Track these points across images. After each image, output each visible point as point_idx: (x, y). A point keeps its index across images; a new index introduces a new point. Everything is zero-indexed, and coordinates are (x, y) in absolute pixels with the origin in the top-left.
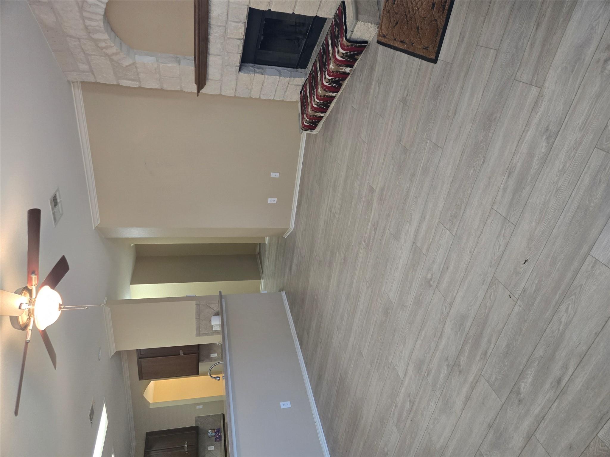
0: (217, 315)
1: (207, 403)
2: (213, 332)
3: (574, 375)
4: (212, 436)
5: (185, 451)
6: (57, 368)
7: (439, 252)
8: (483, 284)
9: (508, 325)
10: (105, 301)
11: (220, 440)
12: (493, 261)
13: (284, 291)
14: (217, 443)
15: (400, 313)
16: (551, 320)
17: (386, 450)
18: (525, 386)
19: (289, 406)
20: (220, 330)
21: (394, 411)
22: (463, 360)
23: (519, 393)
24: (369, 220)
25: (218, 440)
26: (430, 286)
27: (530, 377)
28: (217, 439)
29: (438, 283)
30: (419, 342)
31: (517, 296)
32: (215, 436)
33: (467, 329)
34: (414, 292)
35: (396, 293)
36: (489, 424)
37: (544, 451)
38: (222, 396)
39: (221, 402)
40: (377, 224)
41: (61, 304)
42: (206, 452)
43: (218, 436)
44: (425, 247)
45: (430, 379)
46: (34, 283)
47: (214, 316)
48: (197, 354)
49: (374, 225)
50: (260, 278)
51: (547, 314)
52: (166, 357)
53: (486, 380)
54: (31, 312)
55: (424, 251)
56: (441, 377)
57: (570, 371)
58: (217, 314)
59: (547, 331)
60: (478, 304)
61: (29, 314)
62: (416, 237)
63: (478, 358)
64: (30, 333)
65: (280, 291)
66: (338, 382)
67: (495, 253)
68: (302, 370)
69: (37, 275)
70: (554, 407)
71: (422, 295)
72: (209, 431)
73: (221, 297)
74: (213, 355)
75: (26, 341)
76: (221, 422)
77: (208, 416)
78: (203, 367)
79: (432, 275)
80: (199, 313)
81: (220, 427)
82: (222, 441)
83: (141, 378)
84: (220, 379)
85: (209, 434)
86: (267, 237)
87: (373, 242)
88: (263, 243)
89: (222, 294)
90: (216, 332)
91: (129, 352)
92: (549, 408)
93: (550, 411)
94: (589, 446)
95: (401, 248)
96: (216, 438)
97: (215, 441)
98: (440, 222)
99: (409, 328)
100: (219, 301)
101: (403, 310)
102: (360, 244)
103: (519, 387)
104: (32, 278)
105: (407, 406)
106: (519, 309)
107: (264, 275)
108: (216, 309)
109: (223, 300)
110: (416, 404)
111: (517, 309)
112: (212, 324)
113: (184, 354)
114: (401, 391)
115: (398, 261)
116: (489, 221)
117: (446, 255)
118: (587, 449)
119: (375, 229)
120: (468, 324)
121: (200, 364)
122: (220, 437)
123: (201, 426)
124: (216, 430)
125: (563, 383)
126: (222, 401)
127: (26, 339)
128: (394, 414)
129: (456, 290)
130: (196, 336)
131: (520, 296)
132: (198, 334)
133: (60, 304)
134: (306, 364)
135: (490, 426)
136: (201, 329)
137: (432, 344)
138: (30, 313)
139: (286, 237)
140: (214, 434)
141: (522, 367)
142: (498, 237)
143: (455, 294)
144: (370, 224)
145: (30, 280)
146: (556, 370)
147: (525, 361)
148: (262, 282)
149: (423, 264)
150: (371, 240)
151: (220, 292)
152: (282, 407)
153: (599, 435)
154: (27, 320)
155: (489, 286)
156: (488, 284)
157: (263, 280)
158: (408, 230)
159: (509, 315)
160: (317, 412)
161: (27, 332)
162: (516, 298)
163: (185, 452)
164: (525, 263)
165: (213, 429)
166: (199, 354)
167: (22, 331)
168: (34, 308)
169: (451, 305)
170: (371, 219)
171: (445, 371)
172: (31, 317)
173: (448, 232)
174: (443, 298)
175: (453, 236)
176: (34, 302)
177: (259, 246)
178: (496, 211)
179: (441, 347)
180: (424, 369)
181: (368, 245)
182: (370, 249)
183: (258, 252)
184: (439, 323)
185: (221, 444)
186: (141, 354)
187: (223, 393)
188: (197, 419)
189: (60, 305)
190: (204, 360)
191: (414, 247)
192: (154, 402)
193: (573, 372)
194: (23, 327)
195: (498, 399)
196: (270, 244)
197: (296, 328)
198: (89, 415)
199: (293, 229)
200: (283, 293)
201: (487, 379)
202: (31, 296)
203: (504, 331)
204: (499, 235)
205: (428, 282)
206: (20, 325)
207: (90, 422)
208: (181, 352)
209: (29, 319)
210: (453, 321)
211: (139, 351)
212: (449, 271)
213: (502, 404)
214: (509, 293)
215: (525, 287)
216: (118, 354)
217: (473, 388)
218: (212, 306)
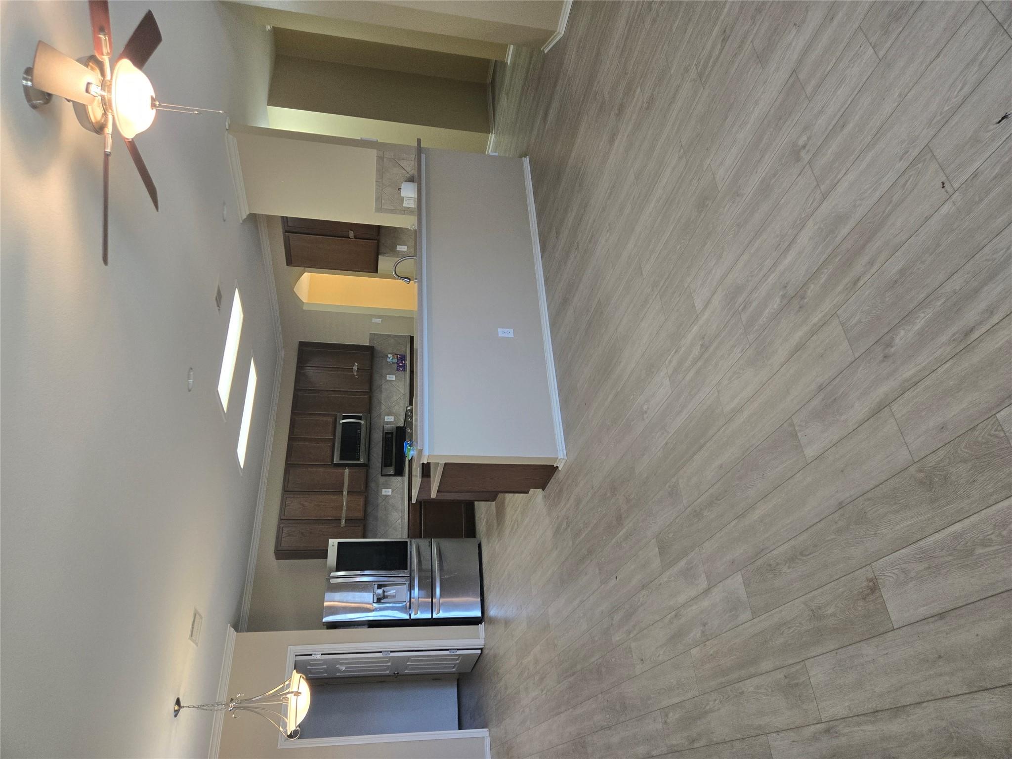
0: (410, 182)
1: (387, 317)
2: (404, 209)
3: (1001, 324)
4: (393, 363)
5: (354, 374)
6: (159, 210)
7: (839, 92)
8: (901, 160)
9: (916, 236)
10: (227, 124)
11: (404, 370)
12: (939, 114)
13: (528, 157)
14: (400, 372)
15: (727, 206)
16: (1001, 232)
17: (645, 407)
18: (903, 337)
19: (511, 335)
20: (414, 208)
21: (673, 356)
22: (813, 289)
23: (889, 345)
24: (718, 18)
25: (401, 369)
26: (798, 159)
27: (919, 322)
28: (400, 367)
29: (815, 155)
30: (745, 257)
31: (956, 186)
32: (397, 363)
33: (839, 239)
34: (763, 171)
35: (731, 170)
36: (820, 386)
37: (896, 428)
38: (412, 311)
39: (409, 319)
40: (732, 28)
41: (154, 96)
42: (383, 381)
43: (401, 364)
44: (813, 83)
45: (744, 317)
46: (105, 51)
47: (406, 181)
48: (376, 241)
49: (725, 31)
50: (488, 131)
51: (999, 220)
52: (328, 237)
53: (840, 321)
54: (107, 104)
55: (809, 89)
56: (766, 313)
57: (995, 319)
58: (411, 180)
59: (986, 250)
60: (878, 194)
61: (104, 106)
62: (800, 62)
63: (840, 288)
64: (109, 140)
65: (521, 157)
66: (592, 311)
67: (948, 99)
68: (538, 289)
69: (109, 34)
70: (940, 370)
71: (777, 176)
72: (389, 356)
73: (420, 150)
74: (401, 248)
75: (105, 152)
76: (406, 347)
77: (389, 336)
78: (384, 263)
79: (809, 138)
80: (381, 172)
81: (406, 353)
82: (406, 371)
83: (289, 262)
84: (409, 282)
85: (389, 360)
86: (512, 46)
87: (713, 66)
88: (502, 62)
89: (422, 146)
90: (407, 211)
91: (270, 218)
92: (932, 371)
93: (933, 375)
94: (974, 428)
95: (765, 82)
96: (398, 366)
97: (397, 370)
98: (861, 29)
99: (735, 233)
100: (416, 156)
101: (733, 202)
102: (687, 70)
103: (894, 336)
104: (100, 39)
105: (696, 352)
106: (951, 208)
107: (496, 123)
108: (410, 169)
109: (423, 156)
110: (711, 349)
111: (945, 210)
112: (402, 195)
113: (356, 237)
114: (690, 331)
115: (752, 108)
116: (964, 30)
117: (850, 99)
118: (969, 432)
119: (725, 40)
120: (845, 231)
121: (380, 257)
122: (404, 366)
123: (378, 347)
124: (398, 356)
125: (975, 335)
126: (411, 319)
127: (105, 149)
128: (670, 361)
129: (844, 168)
130: (375, 212)
131: (963, 186)
132: (380, 209)
133: (152, 97)
134: (546, 280)
135: (820, 388)
136: (383, 201)
137: (768, 261)
138: (105, 104)
139: (546, 52)
140: (395, 361)
141: (912, 306)
142: (968, 64)
143: (839, 177)
144: (717, 28)
145: (98, 44)
146: (971, 315)
147: (922, 296)
148: (492, 138)
149: (799, 114)
150: (710, 64)
151: (419, 141)
152: (501, 335)
153: (998, 415)
154: (102, 116)
155: (912, 164)
156: (911, 159)
157: (493, 135)
158: (791, 44)
159: (927, 219)
160: (551, 350)
161: (105, 137)
162: (954, 189)
163: (354, 376)
164: (999, 122)
165: (395, 354)
166: (379, 241)
167: (96, 134)
168: (111, 97)
169: (824, 197)
170: (722, 18)
171: (775, 304)
172: (108, 113)
173: (870, 51)
174: (815, 183)
175: (878, 60)
176: (110, 86)
177: (494, 67)
178: (987, 8)
179: (781, 268)
180: (741, 299)
181: (700, 75)
182: (704, 81)
183: (489, 80)
184: (792, 227)
185: (404, 375)
186: (288, 226)
187: (414, 307)
188: (373, 336)
189: (153, 99)
190: (387, 253)
191: (791, 81)
192: (309, 302)
193: (1001, 319)
194: (97, 127)
195: (850, 352)
196: (514, 64)
197: (539, 224)
198: (214, 299)
199: (563, 33)
200: (526, 161)
201: (842, 321)
202: (103, 73)
203: (906, 245)
204: (973, 61)
205: (795, 153)
206: (92, 122)
207: (217, 308)
208: (351, 234)
209: (105, 114)
210: (818, 225)
211: (285, 220)
212: (846, 131)
213: (853, 359)
214: (944, 179)
215: (980, 168)
216: (253, 219)
217: (813, 333)
218: (404, 164)
